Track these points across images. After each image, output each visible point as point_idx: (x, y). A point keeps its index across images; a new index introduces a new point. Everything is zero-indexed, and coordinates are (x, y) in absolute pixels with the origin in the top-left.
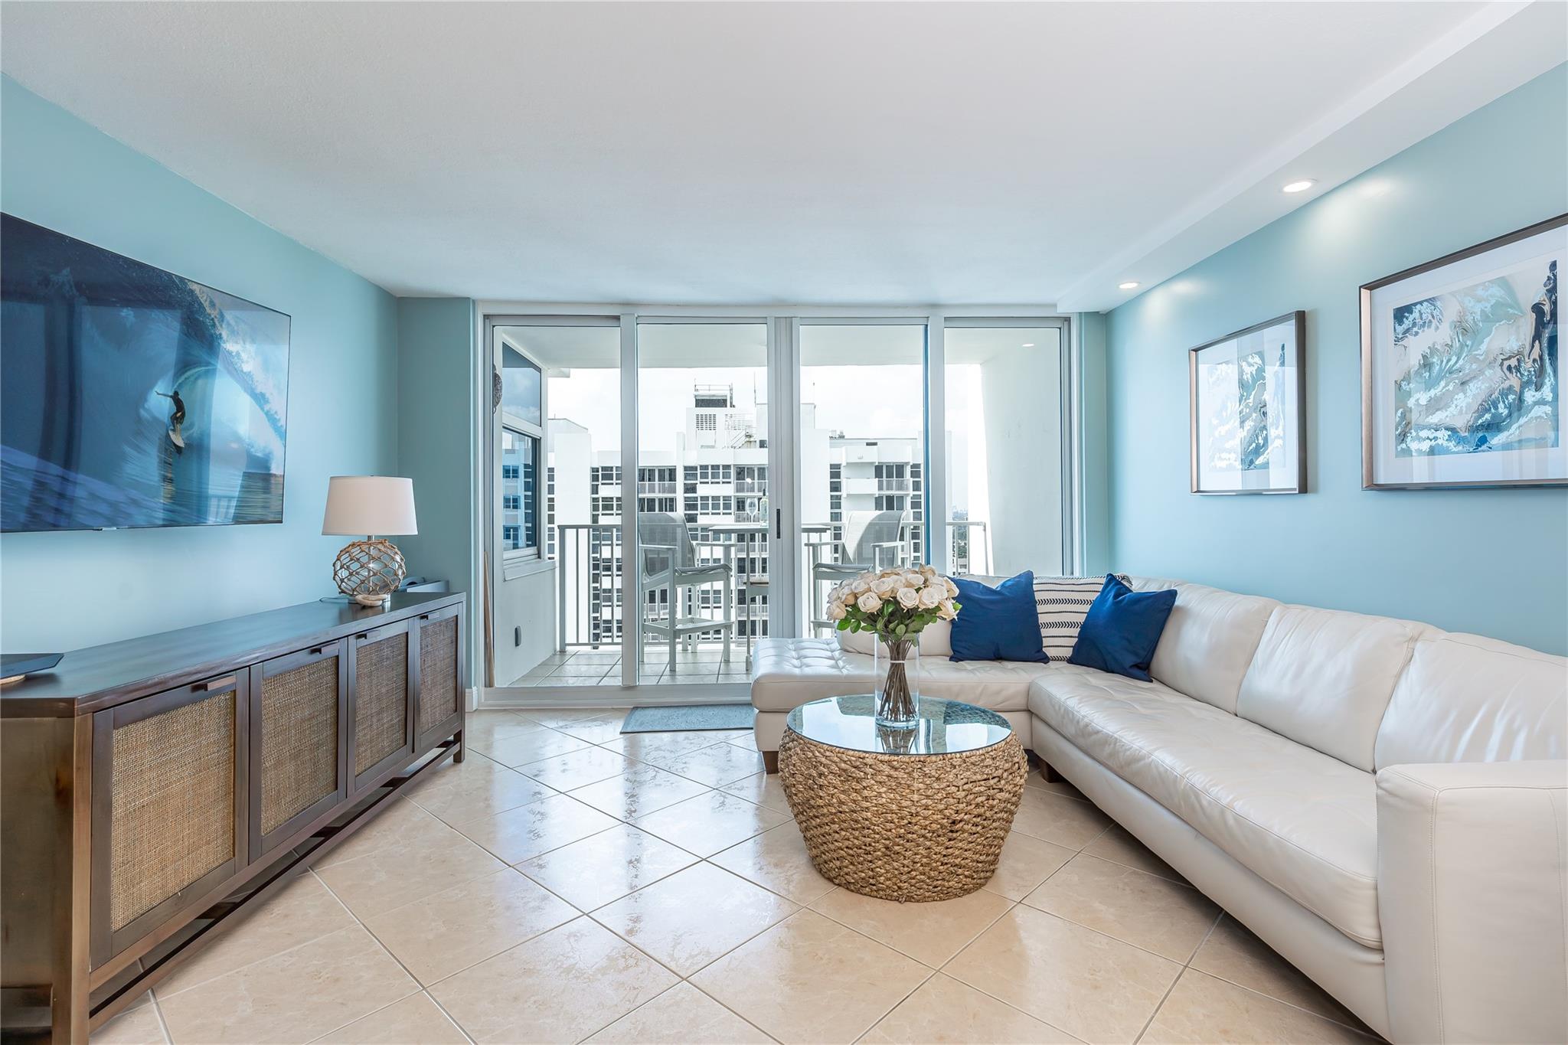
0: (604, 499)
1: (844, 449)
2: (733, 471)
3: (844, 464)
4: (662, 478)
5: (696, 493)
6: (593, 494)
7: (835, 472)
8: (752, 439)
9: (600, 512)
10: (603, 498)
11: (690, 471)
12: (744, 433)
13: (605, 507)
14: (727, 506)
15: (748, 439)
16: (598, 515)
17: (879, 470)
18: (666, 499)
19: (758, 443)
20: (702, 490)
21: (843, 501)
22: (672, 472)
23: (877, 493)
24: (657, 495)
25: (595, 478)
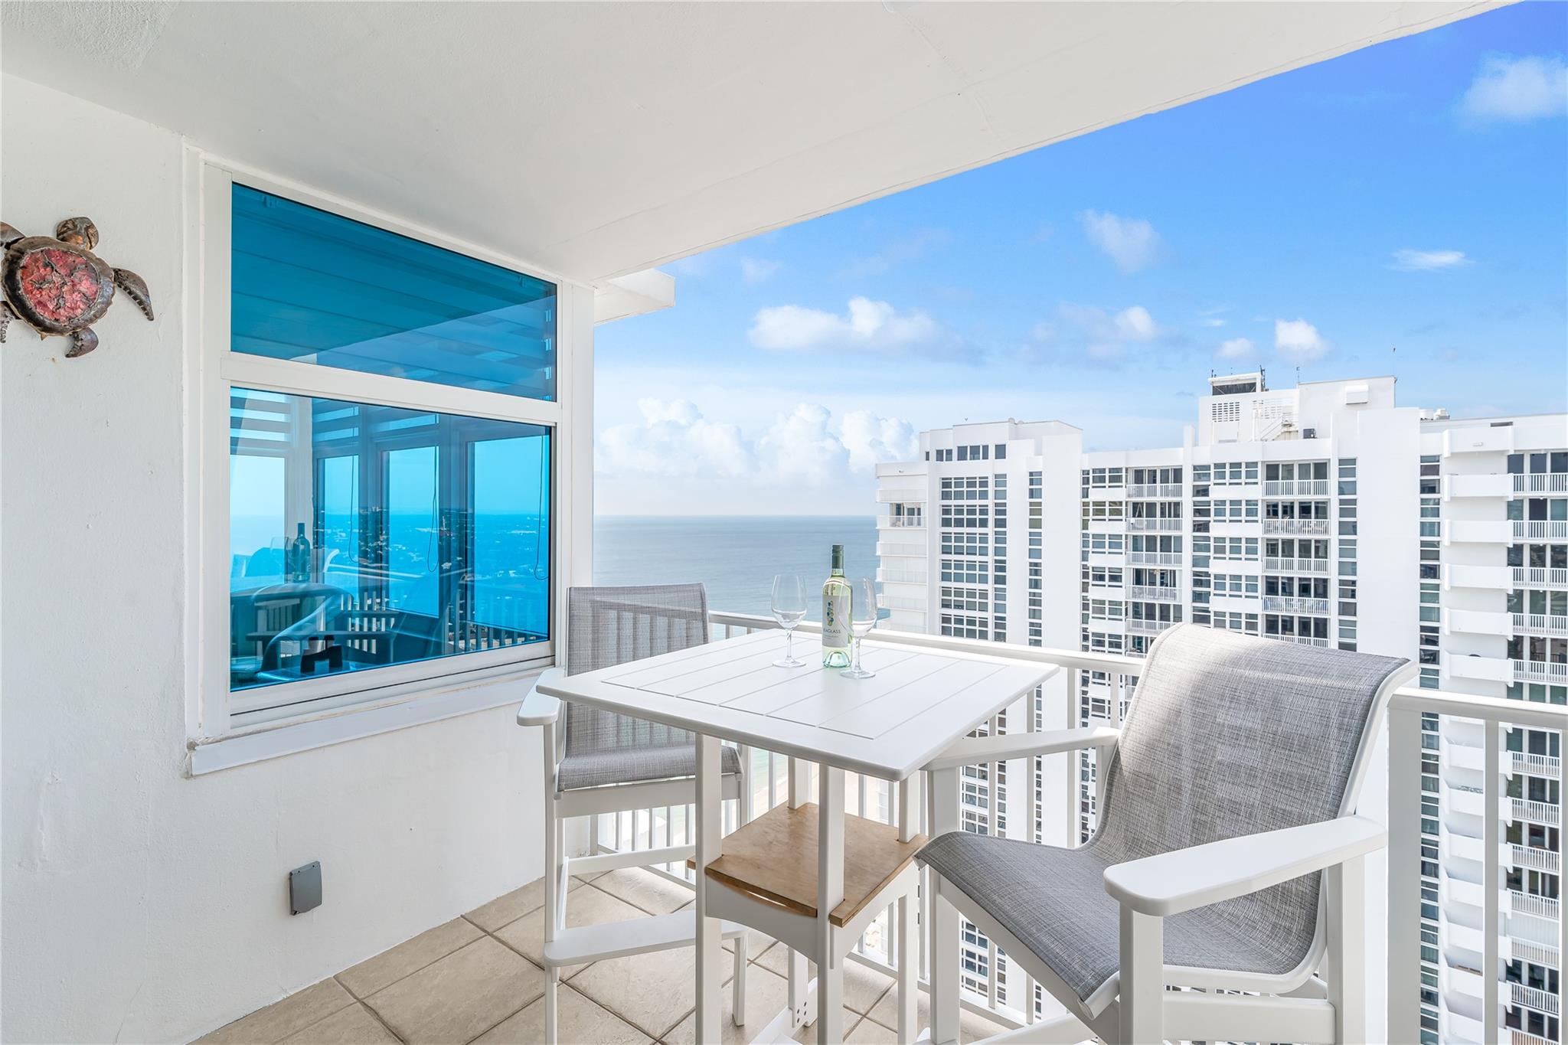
0: (1095, 504)
1: (1446, 433)
2: (1261, 471)
3: (1446, 454)
4: (1165, 480)
5: (1207, 495)
6: (1083, 497)
7: (1430, 467)
8: (1291, 429)
9: (1091, 517)
10: (1093, 502)
11: (1201, 471)
12: (1280, 421)
13: (1098, 512)
14: (1251, 512)
15: (1285, 429)
16: (1088, 520)
17: (1515, 463)
18: (1170, 504)
19: (1301, 433)
20: (1216, 493)
21: (1442, 507)
22: (1178, 474)
23: (1511, 495)
24: (1158, 499)
25: (1086, 481)
